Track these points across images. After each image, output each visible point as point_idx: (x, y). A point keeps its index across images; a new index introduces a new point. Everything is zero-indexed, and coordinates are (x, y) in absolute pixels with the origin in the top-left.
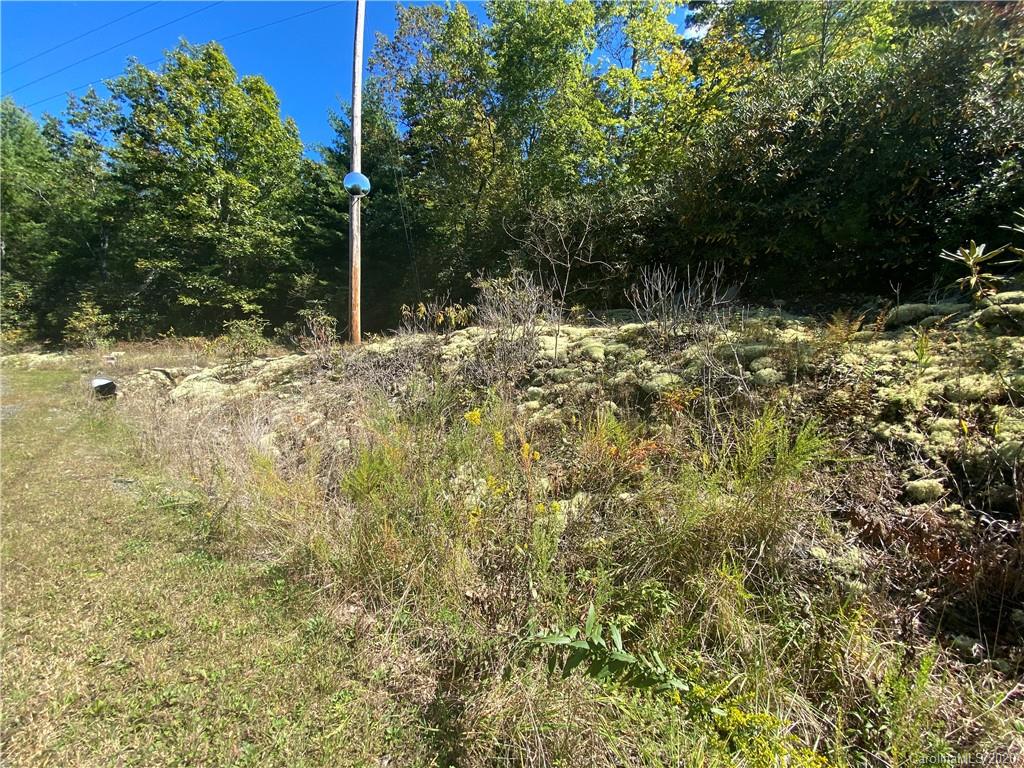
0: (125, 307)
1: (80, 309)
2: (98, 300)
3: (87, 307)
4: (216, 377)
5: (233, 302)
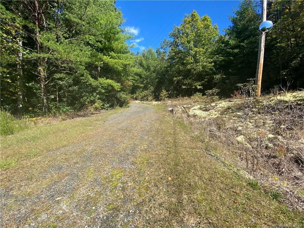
0: (170, 90)
1: (162, 91)
2: (166, 89)
3: (163, 90)
4: (200, 109)
5: (195, 86)
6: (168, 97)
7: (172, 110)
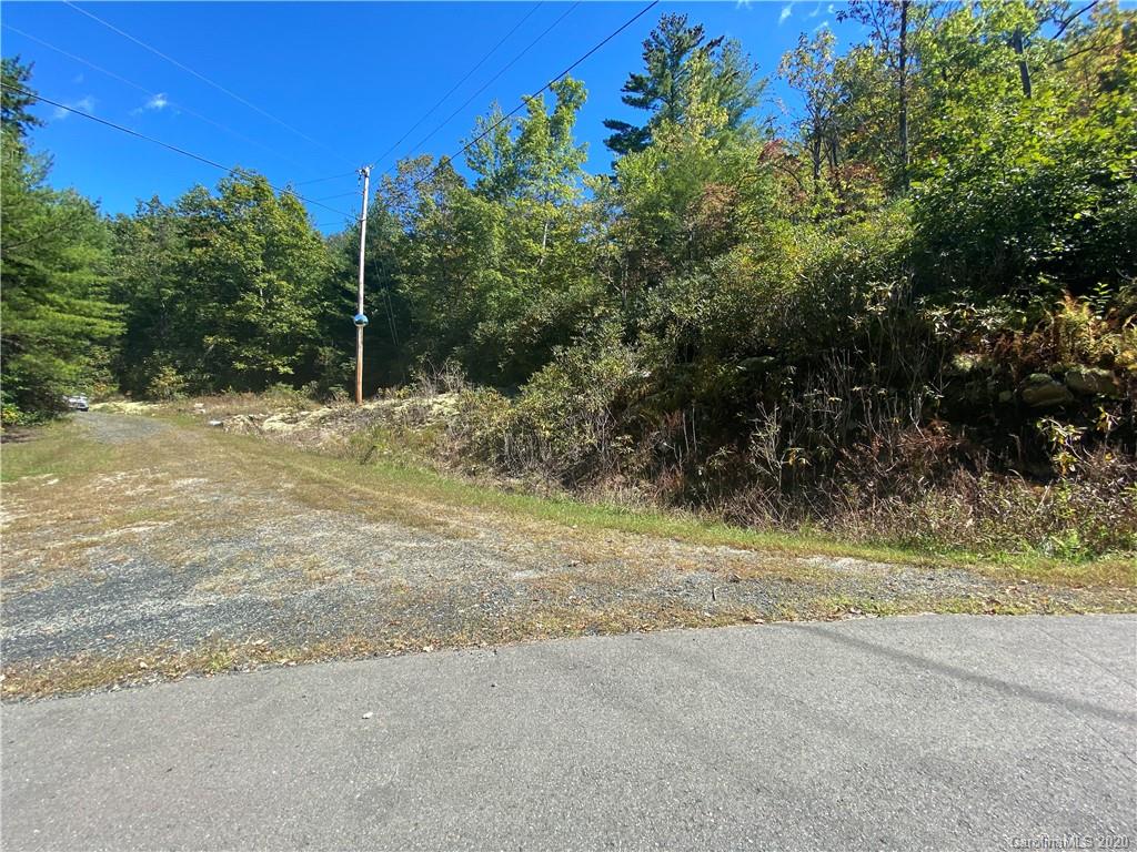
1: (161, 372)
2: (174, 365)
3: (167, 369)
4: (283, 420)
5: (272, 366)
6: (184, 389)
7: (221, 425)
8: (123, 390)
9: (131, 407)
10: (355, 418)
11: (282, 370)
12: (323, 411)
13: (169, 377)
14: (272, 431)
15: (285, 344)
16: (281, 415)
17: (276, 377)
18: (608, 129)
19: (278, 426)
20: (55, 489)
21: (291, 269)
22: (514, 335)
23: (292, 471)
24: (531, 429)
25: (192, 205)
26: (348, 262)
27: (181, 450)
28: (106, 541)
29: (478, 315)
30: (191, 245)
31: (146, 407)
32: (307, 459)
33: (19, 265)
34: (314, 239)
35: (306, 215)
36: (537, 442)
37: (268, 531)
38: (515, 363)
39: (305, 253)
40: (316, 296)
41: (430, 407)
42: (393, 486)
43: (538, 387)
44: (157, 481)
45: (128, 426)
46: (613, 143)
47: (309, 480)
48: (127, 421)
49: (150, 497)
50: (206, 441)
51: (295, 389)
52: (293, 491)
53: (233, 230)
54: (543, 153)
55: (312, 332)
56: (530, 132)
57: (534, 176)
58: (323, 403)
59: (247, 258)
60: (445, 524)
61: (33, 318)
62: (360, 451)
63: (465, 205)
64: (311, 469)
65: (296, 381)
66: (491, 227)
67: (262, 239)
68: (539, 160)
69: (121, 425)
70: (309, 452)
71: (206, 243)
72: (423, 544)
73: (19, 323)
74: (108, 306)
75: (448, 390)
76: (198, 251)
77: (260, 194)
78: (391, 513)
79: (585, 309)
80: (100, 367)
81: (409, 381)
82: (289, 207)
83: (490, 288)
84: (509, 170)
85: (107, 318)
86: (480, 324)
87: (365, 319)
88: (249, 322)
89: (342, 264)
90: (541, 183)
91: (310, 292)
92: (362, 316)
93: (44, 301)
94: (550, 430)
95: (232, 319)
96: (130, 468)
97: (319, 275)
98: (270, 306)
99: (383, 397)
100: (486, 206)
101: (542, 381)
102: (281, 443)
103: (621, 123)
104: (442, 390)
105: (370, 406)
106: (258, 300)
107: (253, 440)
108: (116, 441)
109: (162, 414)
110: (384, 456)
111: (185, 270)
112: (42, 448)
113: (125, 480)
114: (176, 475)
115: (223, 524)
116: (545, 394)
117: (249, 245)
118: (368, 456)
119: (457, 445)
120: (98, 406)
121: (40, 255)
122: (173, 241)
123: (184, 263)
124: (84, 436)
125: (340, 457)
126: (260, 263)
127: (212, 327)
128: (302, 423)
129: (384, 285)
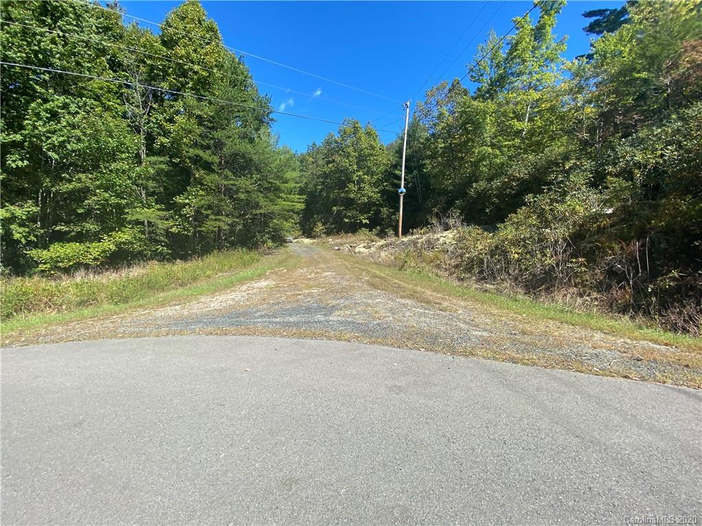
1: (316, 225)
2: (321, 221)
3: (318, 223)
4: (364, 247)
5: (360, 219)
6: (325, 232)
7: (339, 249)
8: (303, 234)
9: (307, 241)
10: (397, 246)
11: (364, 221)
12: (382, 242)
13: (320, 227)
14: (359, 252)
15: (365, 208)
16: (363, 245)
17: (362, 225)
18: (587, 18)
19: (362, 250)
20: (286, 274)
21: (369, 167)
22: (498, 188)
23: (368, 272)
24: (505, 253)
25: (328, 143)
26: (397, 159)
27: (325, 261)
28: (304, 294)
29: (474, 178)
30: (328, 163)
31: (311, 241)
32: (374, 266)
33: (272, 183)
34: (380, 149)
35: (376, 136)
36: (508, 262)
37: (358, 296)
38: (498, 208)
39: (375, 158)
40: (381, 180)
41: (438, 239)
42: (414, 282)
43: (512, 224)
44: (317, 273)
45: (306, 249)
46: (591, 29)
47: (375, 276)
48: (306, 247)
49: (315, 279)
50: (334, 257)
51: (370, 231)
52: (368, 281)
53: (344, 152)
54: (528, 55)
55: (378, 200)
56: (517, 44)
57: (520, 74)
58: (382, 238)
59: (350, 165)
60: (440, 304)
61: (276, 205)
62: (399, 263)
63: (468, 108)
64: (376, 272)
65: (370, 227)
66: (484, 119)
67: (356, 154)
68: (524, 61)
69: (304, 249)
70: (375, 263)
71: (334, 161)
72: (426, 311)
73: (273, 207)
74: (299, 197)
75: (450, 228)
76: (330, 165)
77: (356, 129)
78: (412, 295)
79: (557, 165)
80: (296, 224)
81: (427, 223)
82: (368, 134)
83: (483, 159)
84: (501, 75)
85: (300, 202)
86: (474, 184)
87: (404, 190)
88: (350, 198)
89: (393, 160)
90: (524, 77)
91: (378, 179)
92: (403, 189)
93: (279, 197)
94: (518, 254)
95: (343, 198)
96: (308, 267)
97: (382, 168)
98: (359, 189)
99: (412, 234)
100: (482, 106)
101: (516, 220)
102: (363, 258)
103: (599, 11)
104: (447, 228)
105: (405, 239)
106: (354, 187)
107: (351, 256)
108: (303, 256)
109: (318, 244)
110: (412, 267)
111: (326, 176)
112: (280, 257)
113: (307, 272)
114: (324, 271)
115: (342, 292)
116: (517, 229)
117: (351, 159)
118: (403, 266)
119: (453, 262)
120: (295, 241)
121: (278, 177)
122: (320, 162)
123: (325, 173)
124: (292, 253)
125: (389, 267)
126: (355, 167)
127: (335, 202)
128: (372, 248)
129: (415, 169)
